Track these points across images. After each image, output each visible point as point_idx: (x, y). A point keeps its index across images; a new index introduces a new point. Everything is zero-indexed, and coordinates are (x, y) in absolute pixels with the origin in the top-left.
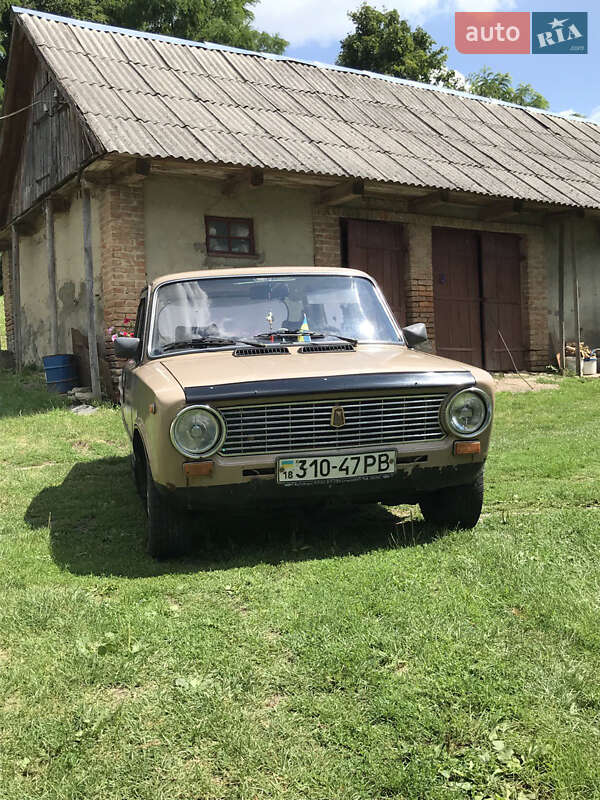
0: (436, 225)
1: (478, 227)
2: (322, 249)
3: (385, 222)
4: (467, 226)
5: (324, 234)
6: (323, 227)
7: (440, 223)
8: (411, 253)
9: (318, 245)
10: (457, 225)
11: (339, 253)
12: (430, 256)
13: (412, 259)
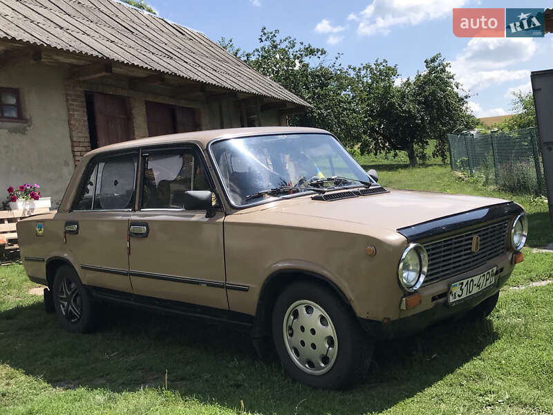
0: (148, 99)
1: (172, 102)
2: (73, 115)
3: (115, 96)
4: (166, 101)
5: (75, 103)
6: (74, 98)
7: (150, 99)
8: (134, 120)
9: (71, 112)
10: (160, 100)
11: (86, 119)
12: (146, 122)
13: (135, 125)
